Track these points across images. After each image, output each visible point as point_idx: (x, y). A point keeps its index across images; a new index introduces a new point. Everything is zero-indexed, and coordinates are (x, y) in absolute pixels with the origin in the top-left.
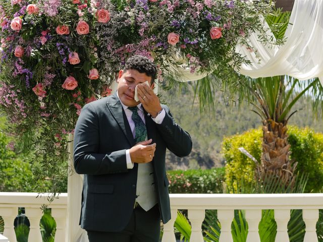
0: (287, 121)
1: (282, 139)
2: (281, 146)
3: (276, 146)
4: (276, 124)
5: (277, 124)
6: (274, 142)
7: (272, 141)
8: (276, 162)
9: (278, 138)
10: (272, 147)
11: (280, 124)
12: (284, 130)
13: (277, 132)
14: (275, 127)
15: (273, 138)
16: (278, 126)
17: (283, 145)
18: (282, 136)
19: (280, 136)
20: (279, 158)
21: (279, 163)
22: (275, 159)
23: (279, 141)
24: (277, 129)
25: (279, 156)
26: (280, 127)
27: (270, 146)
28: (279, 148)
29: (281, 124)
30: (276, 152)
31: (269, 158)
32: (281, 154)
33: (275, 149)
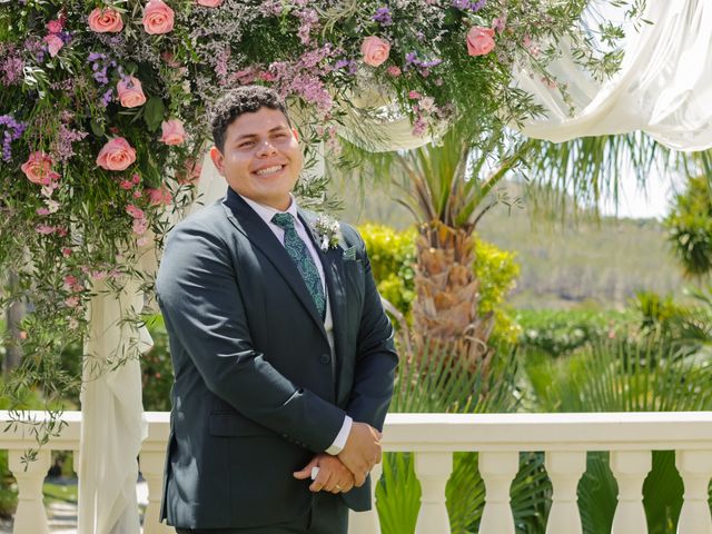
0: (473, 226)
1: (463, 267)
2: (461, 283)
3: (449, 283)
4: (449, 233)
5: (453, 231)
6: (445, 274)
7: (441, 271)
8: (449, 321)
9: (456, 264)
10: (440, 285)
11: (459, 233)
12: (468, 247)
13: (451, 251)
14: (448, 240)
15: (442, 264)
16: (455, 237)
17: (465, 280)
18: (463, 259)
19: (457, 259)
20: (457, 310)
21: (457, 323)
22: (448, 312)
23: (457, 271)
24: (451, 243)
25: (455, 306)
26: (458, 238)
27: (435, 281)
28: (456, 287)
29: (462, 231)
30: (448, 296)
31: (433, 311)
32: (460, 302)
33: (448, 289)
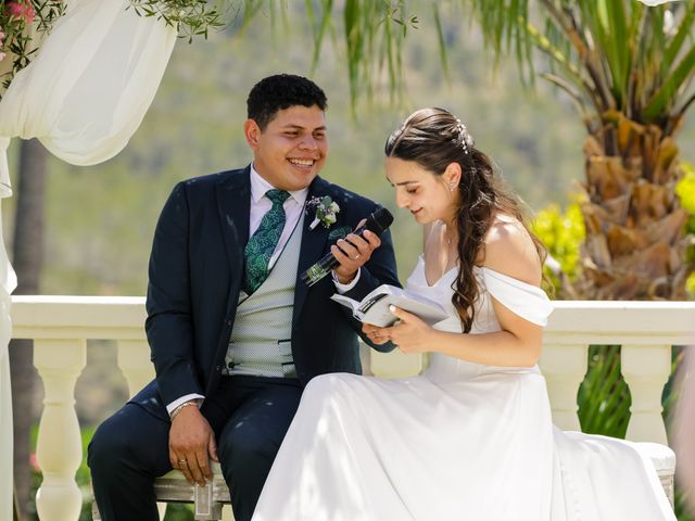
0: (676, 119)
1: (655, 187)
2: (652, 213)
3: (633, 213)
4: (633, 132)
5: (639, 129)
6: (625, 198)
7: (619, 192)
8: (630, 273)
9: (642, 182)
10: (617, 215)
11: (648, 132)
12: (665, 155)
13: (637, 161)
14: (631, 142)
15: (621, 181)
16: (642, 138)
17: (660, 208)
18: (657, 175)
19: (647, 174)
20: (644, 256)
21: (643, 276)
22: (627, 261)
23: (644, 192)
24: (636, 148)
25: (640, 250)
26: (648, 139)
27: (610, 210)
28: (645, 220)
29: (655, 129)
30: (630, 233)
31: (605, 256)
32: (650, 244)
33: (630, 223)
